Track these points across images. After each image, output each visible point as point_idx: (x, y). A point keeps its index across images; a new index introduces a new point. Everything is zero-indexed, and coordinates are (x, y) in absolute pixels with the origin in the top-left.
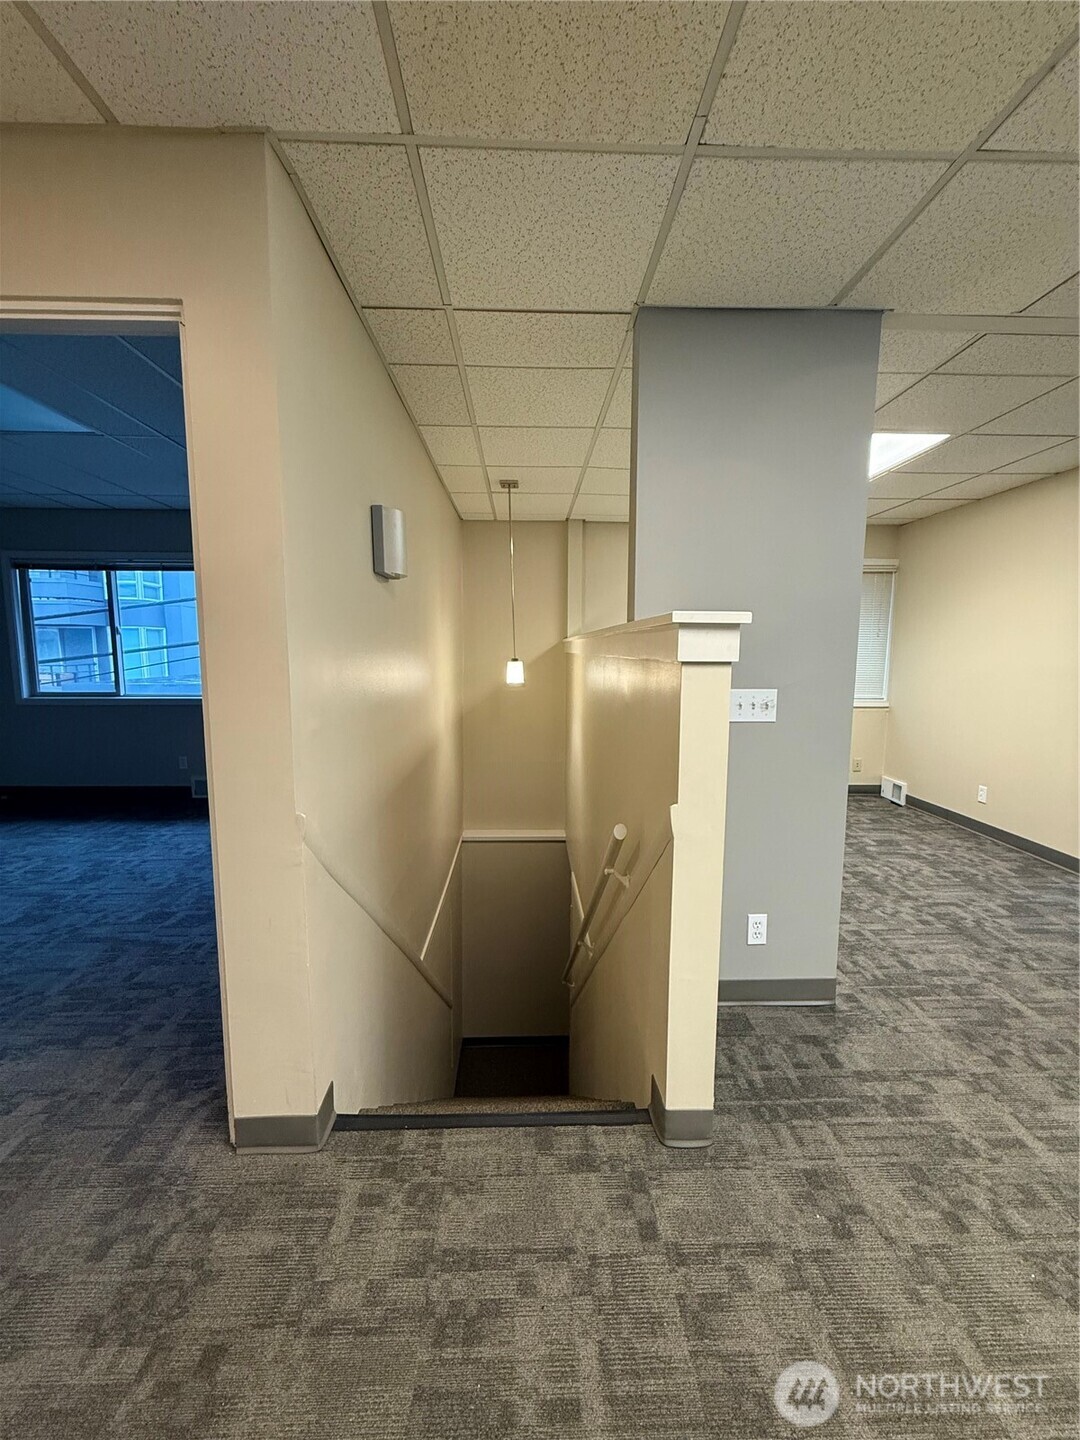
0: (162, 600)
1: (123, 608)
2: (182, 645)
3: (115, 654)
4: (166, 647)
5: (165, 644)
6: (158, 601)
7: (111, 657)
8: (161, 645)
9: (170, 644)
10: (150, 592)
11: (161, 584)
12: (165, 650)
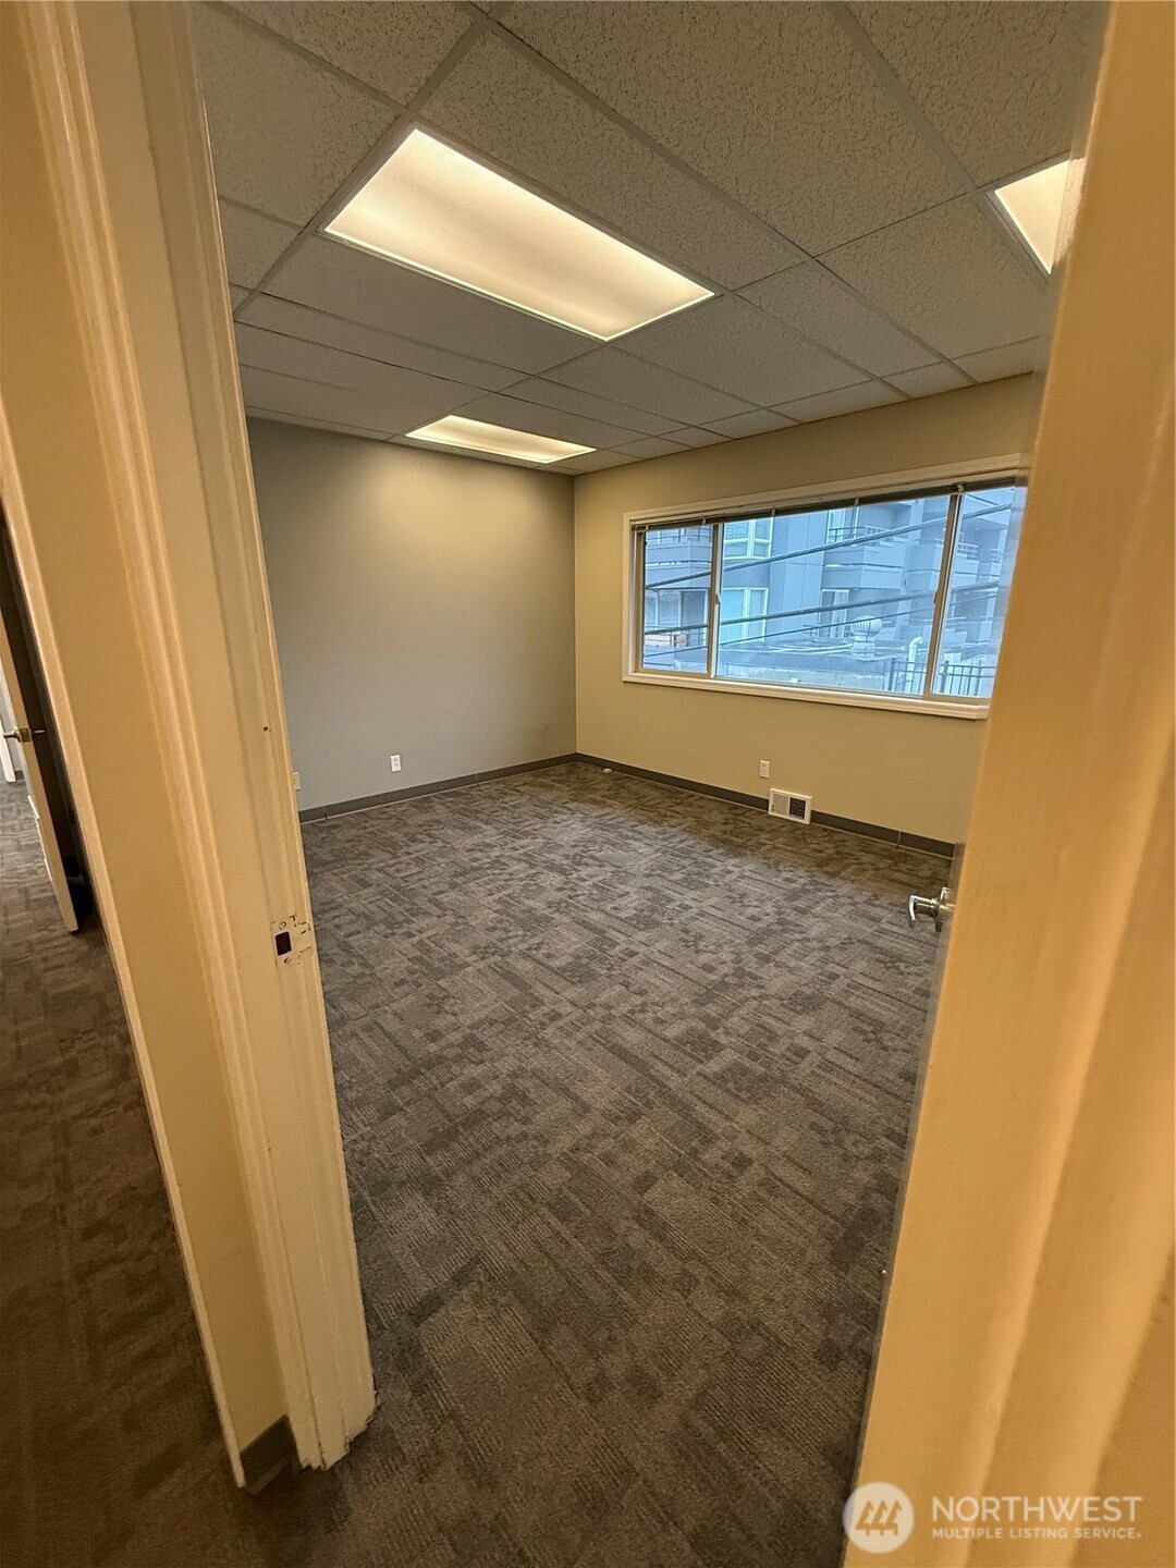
0: (769, 557)
1: (727, 570)
2: (781, 616)
3: (710, 627)
4: (766, 618)
5: (765, 614)
6: (763, 558)
7: (705, 630)
8: (759, 615)
9: (771, 613)
10: (760, 549)
11: (770, 541)
12: (764, 621)
